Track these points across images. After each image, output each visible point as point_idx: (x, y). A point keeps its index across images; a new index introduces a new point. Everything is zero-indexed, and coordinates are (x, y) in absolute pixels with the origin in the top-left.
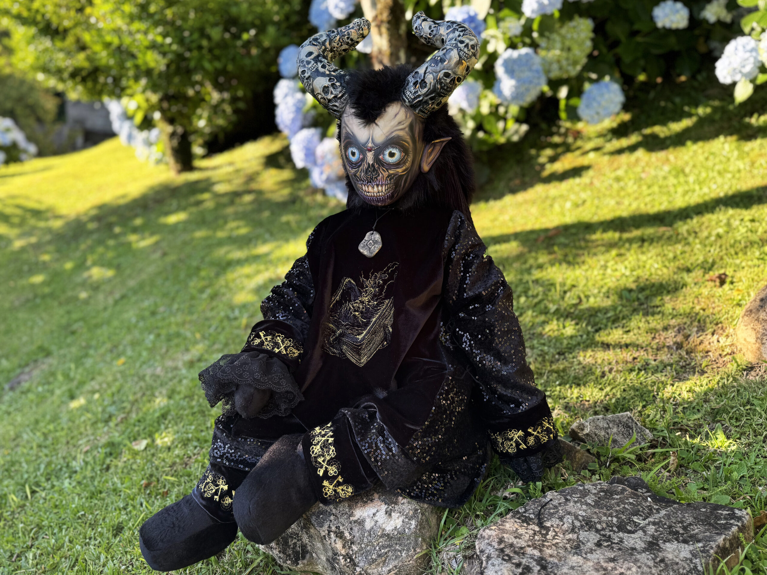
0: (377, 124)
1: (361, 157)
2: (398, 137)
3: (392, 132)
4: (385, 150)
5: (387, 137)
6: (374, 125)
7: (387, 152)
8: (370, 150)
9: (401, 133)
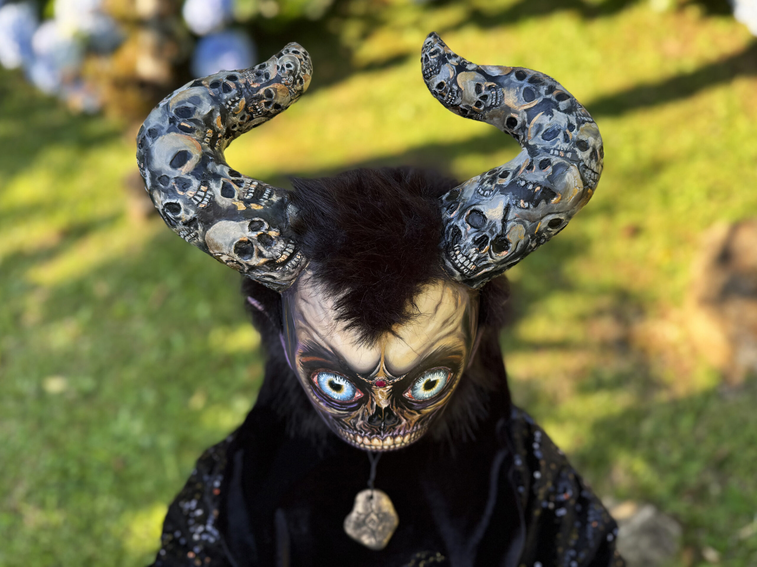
0: (394, 334)
1: (358, 395)
2: (445, 350)
3: (433, 345)
4: (418, 380)
5: (420, 355)
6: (390, 336)
7: (420, 385)
8: (382, 384)
9: (449, 342)
